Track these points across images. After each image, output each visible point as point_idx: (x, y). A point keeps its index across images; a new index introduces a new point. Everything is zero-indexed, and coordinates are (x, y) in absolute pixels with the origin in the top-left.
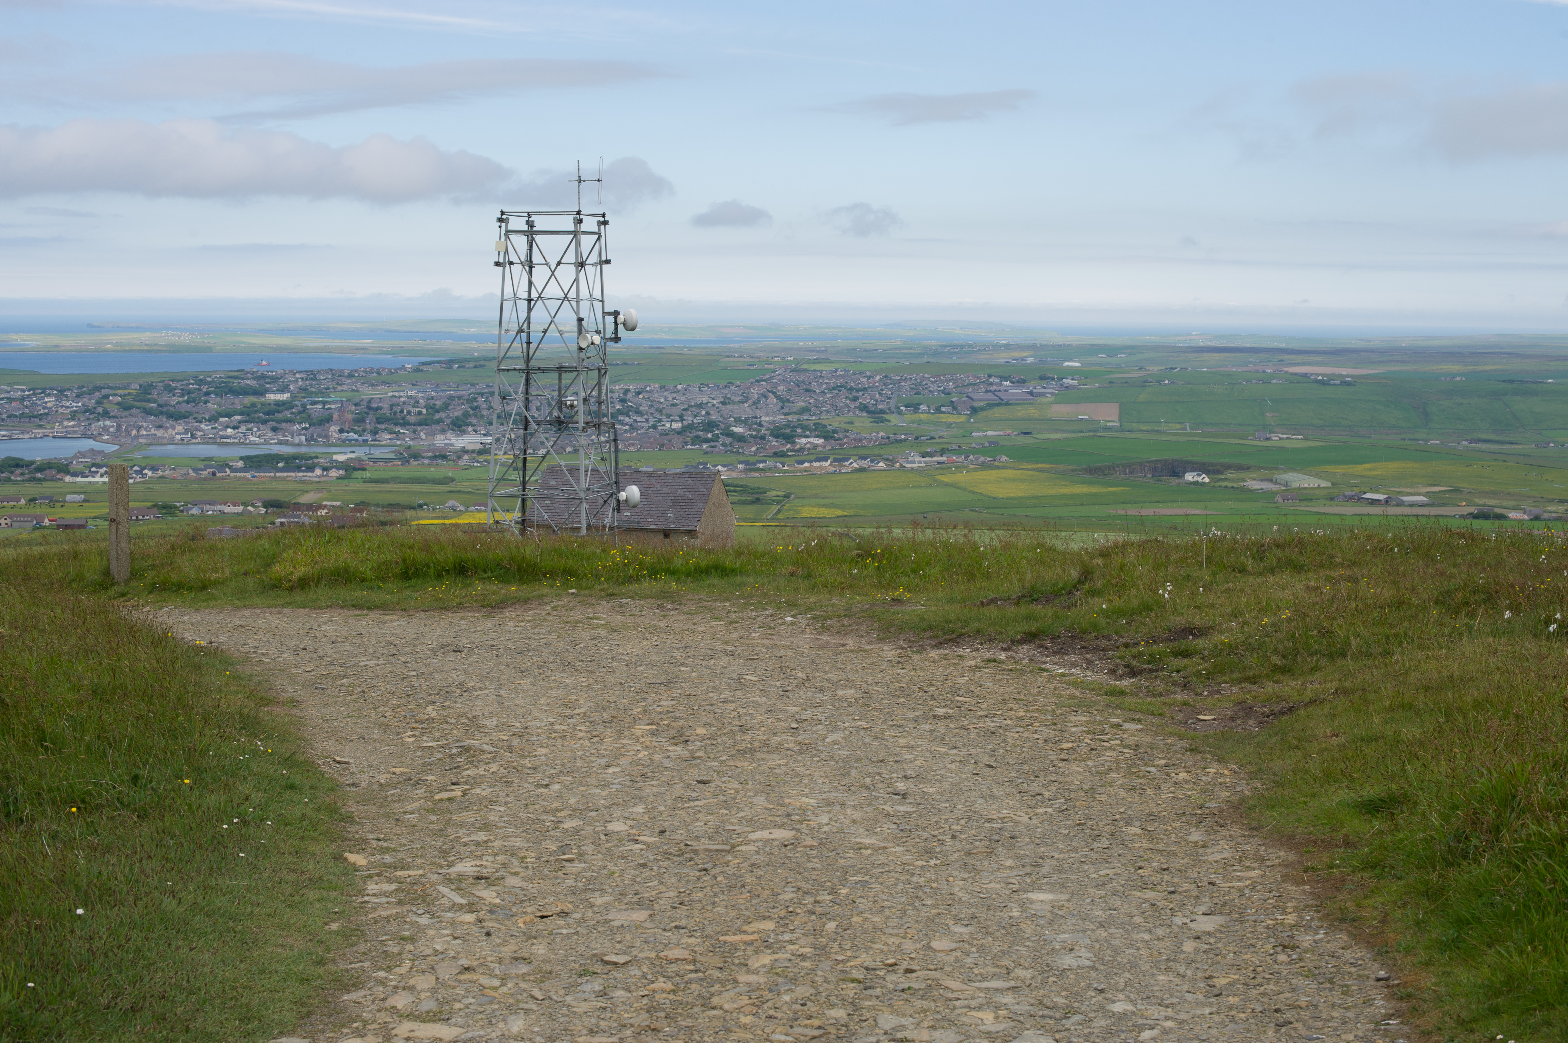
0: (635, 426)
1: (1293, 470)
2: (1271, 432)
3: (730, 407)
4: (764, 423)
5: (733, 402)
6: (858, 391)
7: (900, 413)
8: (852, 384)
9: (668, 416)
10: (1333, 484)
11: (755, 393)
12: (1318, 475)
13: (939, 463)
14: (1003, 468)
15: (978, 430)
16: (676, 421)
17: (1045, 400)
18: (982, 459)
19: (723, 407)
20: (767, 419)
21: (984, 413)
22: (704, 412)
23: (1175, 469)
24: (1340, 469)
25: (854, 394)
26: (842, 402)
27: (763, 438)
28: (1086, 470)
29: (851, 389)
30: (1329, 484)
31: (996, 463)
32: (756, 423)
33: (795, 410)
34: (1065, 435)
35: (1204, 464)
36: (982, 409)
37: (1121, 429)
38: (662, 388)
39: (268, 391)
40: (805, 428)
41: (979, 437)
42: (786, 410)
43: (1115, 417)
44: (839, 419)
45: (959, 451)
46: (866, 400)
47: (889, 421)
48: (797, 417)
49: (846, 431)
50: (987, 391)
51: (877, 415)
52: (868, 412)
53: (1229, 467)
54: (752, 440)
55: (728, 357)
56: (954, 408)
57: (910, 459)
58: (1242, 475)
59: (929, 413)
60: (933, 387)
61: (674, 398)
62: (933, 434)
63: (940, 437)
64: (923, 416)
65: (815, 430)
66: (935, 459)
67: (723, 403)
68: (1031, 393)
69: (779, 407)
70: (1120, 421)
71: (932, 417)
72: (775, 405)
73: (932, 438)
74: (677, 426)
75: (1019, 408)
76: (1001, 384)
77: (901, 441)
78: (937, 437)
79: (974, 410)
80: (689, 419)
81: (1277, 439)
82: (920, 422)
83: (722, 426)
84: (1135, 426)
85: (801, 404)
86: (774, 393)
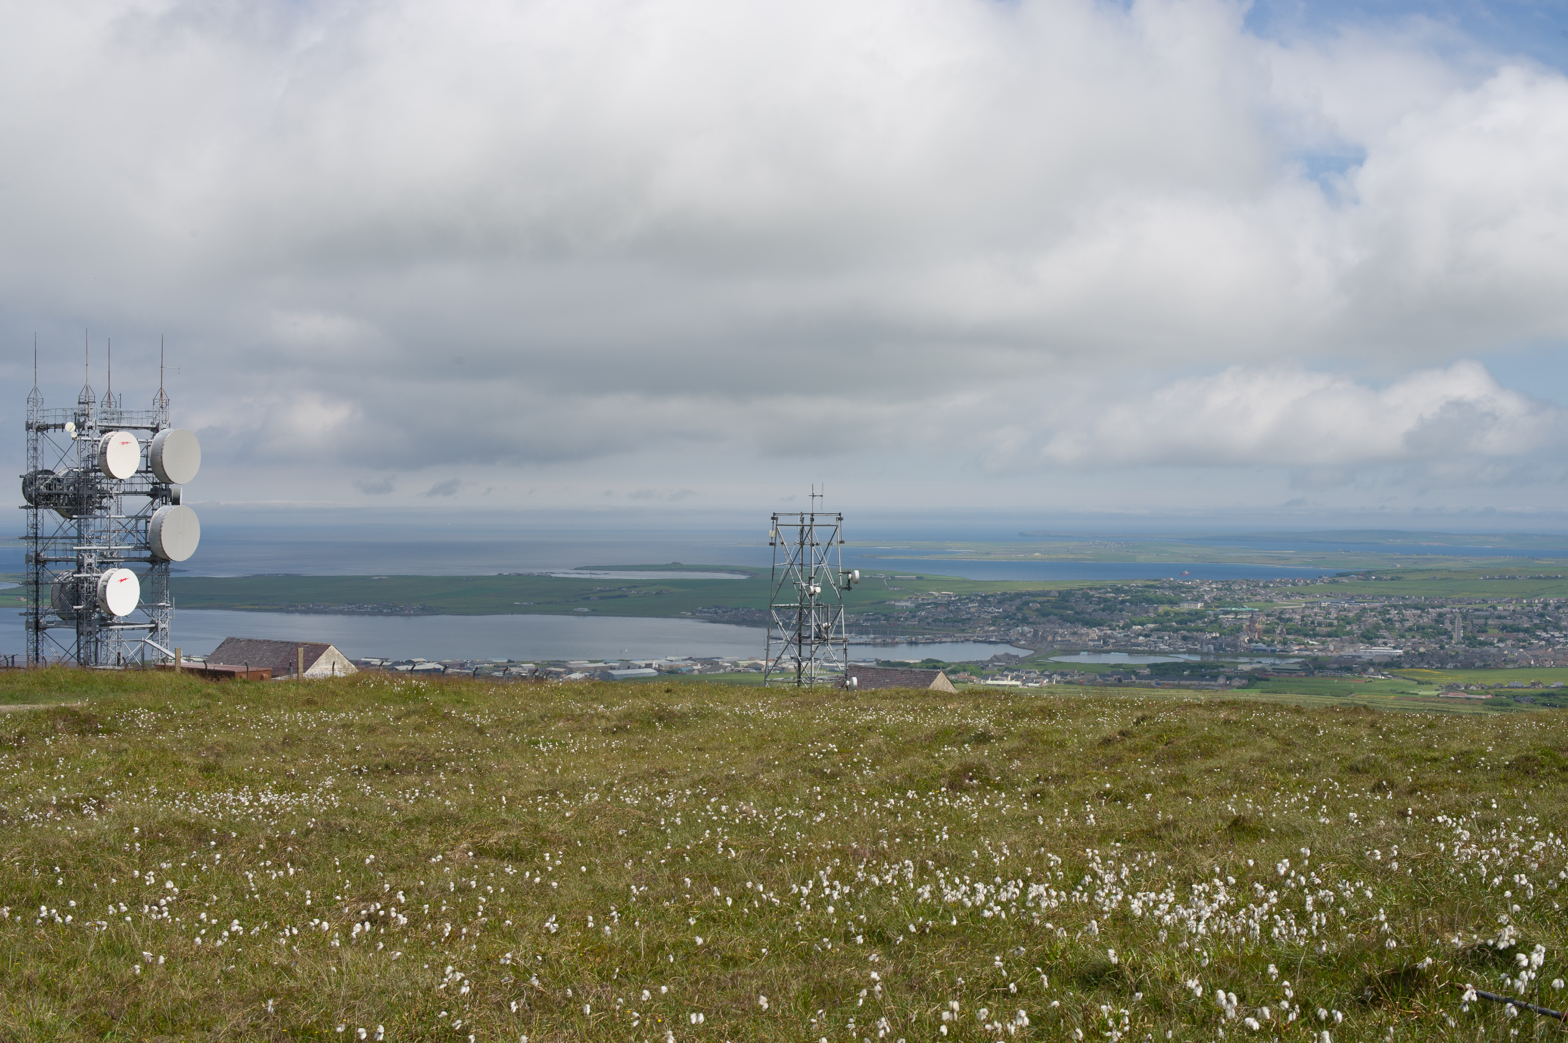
39: (1183, 600)
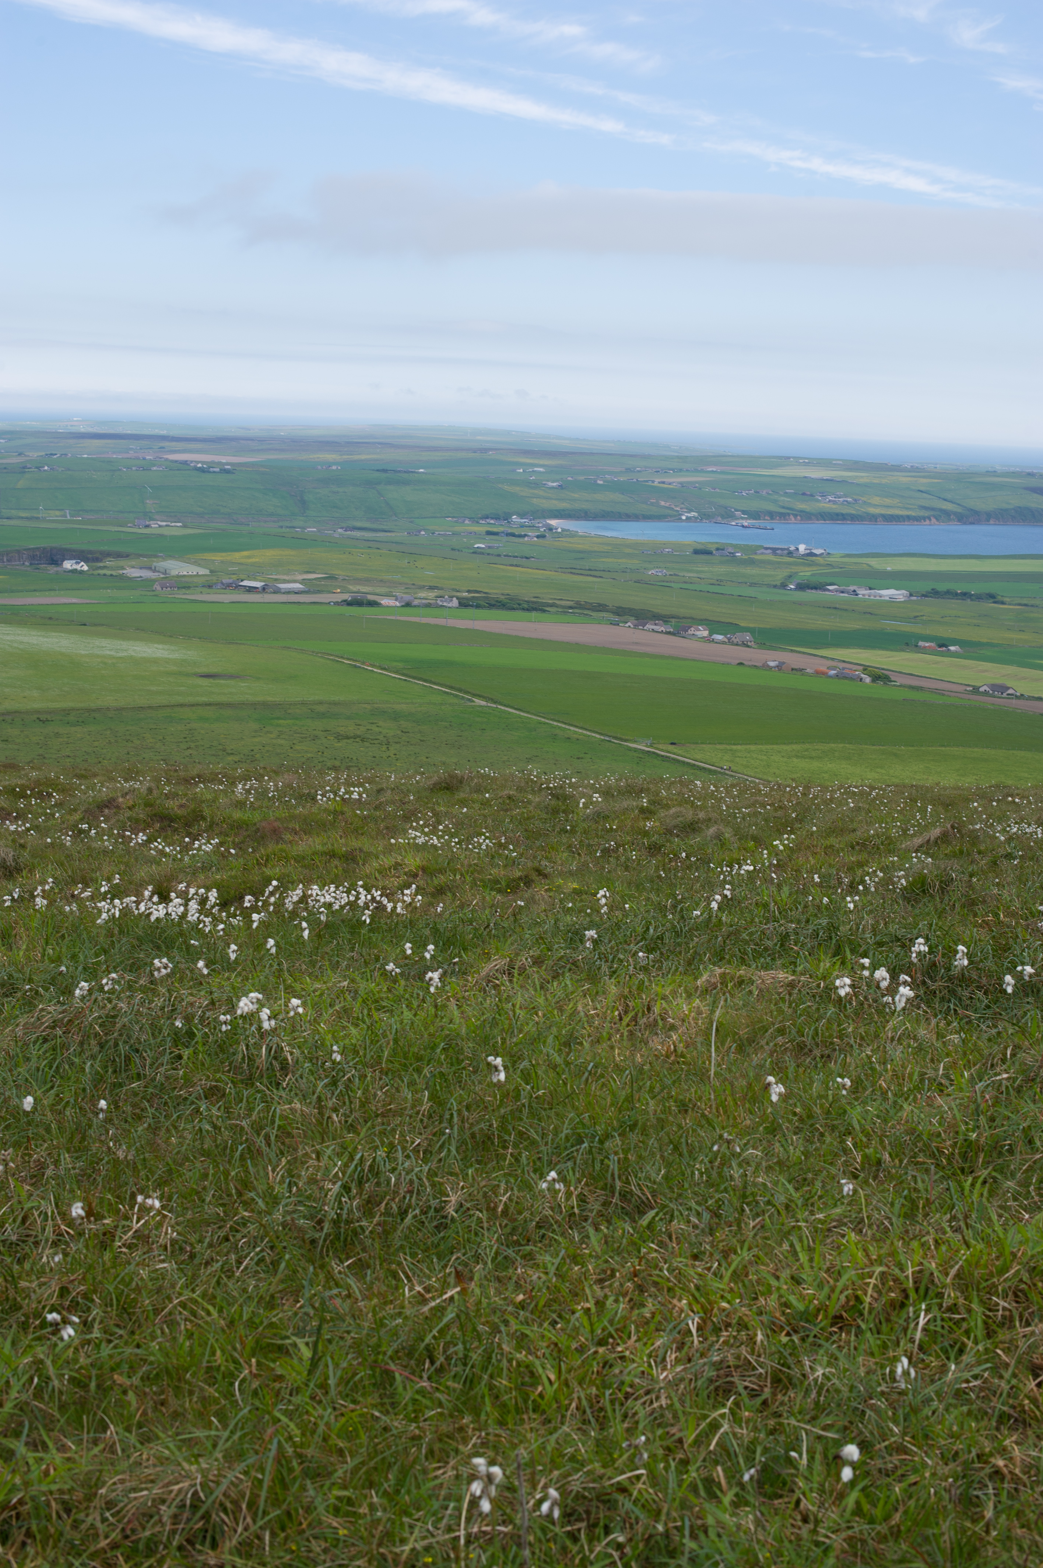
1: (172, 557)
2: (151, 519)
10: (211, 571)
12: (196, 563)
23: (54, 557)
24: (218, 557)
30: (207, 572)
35: (83, 551)
53: (108, 555)
58: (121, 562)
81: (157, 526)
84: (14, 513)
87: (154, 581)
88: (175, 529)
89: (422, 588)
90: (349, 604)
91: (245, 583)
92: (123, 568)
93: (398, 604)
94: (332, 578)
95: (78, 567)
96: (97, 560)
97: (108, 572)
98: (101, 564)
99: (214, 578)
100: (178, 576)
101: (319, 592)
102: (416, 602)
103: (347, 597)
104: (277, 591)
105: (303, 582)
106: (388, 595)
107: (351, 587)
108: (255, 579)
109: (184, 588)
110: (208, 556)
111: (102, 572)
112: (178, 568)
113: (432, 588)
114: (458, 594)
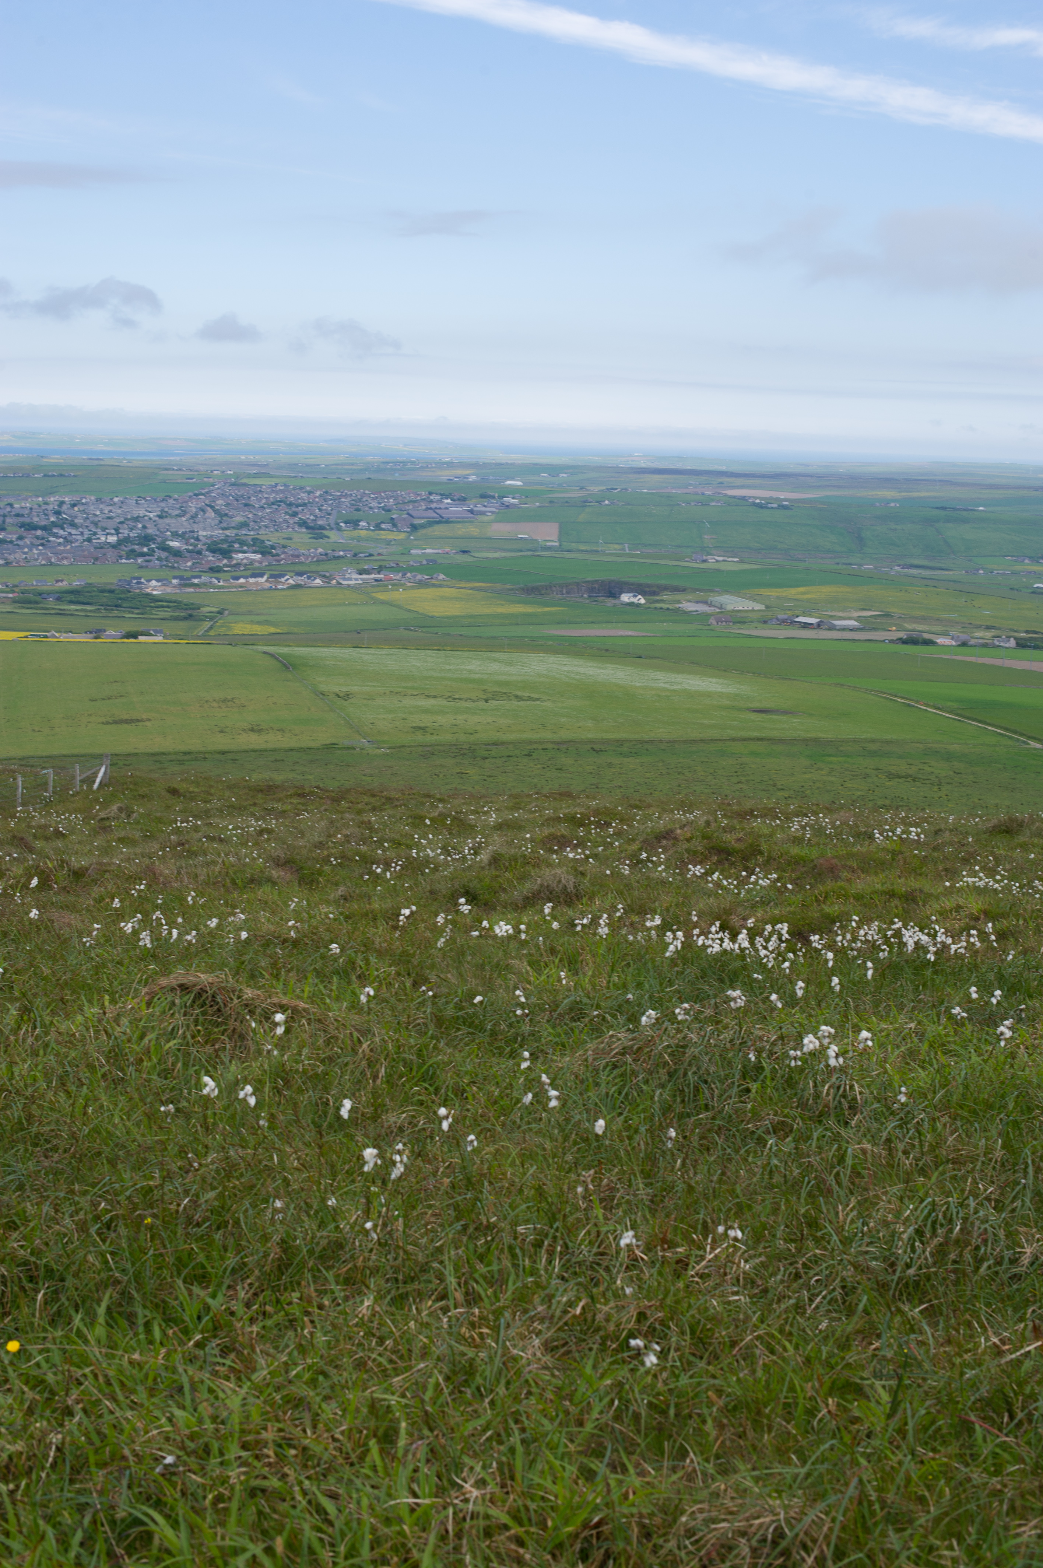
0: (69, 539)
1: (727, 592)
2: (708, 554)
3: (167, 521)
4: (201, 538)
5: (171, 516)
6: (297, 506)
7: (339, 529)
8: (292, 499)
9: (104, 529)
10: (767, 607)
11: (193, 507)
12: (752, 598)
13: (376, 580)
14: (440, 586)
15: (417, 548)
16: (112, 534)
17: (485, 518)
18: (419, 577)
19: (160, 521)
20: (205, 533)
21: (424, 531)
22: (140, 526)
23: (612, 590)
24: (774, 593)
25: (294, 509)
26: (281, 517)
27: (199, 553)
28: (523, 589)
29: (290, 505)
30: (762, 607)
31: (433, 582)
32: (193, 538)
33: (233, 525)
34: (503, 554)
35: (640, 585)
36: (423, 526)
37: (560, 549)
38: (99, 500)
40: (242, 543)
41: (418, 555)
42: (224, 525)
43: (555, 537)
44: (277, 534)
45: (397, 568)
46: (306, 515)
47: (328, 537)
48: (235, 531)
49: (284, 547)
50: (428, 509)
51: (316, 531)
52: (308, 528)
53: (665, 588)
54: (188, 555)
55: (166, 469)
56: (395, 525)
57: (347, 576)
58: (678, 596)
59: (368, 529)
60: (374, 504)
61: (110, 511)
62: (372, 551)
63: (379, 554)
64: (363, 533)
65: (253, 545)
66: (373, 576)
67: (160, 517)
68: (471, 511)
69: (217, 522)
70: (560, 540)
71: (371, 534)
72: (213, 519)
73: (371, 555)
74: (113, 539)
75: (459, 526)
76: (442, 502)
77: (339, 557)
78: (375, 553)
79: (414, 528)
80: (125, 532)
81: (714, 561)
82: (359, 539)
83: (159, 540)
84: (574, 546)
85: (239, 519)
86: (212, 507)
87: (710, 615)
88: (732, 564)
89: (979, 627)
90: (904, 642)
91: (800, 619)
92: (679, 602)
93: (954, 643)
94: (887, 615)
95: (635, 600)
96: (654, 593)
97: (665, 606)
98: (658, 598)
99: (770, 614)
100: (734, 611)
101: (875, 629)
102: (973, 642)
103: (903, 635)
104: (832, 628)
105: (857, 619)
106: (944, 634)
107: (907, 626)
108: (810, 616)
109: (739, 622)
110: (765, 592)
111: (659, 605)
112: (734, 603)
113: (989, 628)
114: (1016, 634)
